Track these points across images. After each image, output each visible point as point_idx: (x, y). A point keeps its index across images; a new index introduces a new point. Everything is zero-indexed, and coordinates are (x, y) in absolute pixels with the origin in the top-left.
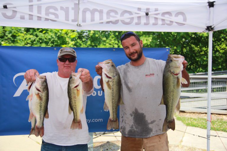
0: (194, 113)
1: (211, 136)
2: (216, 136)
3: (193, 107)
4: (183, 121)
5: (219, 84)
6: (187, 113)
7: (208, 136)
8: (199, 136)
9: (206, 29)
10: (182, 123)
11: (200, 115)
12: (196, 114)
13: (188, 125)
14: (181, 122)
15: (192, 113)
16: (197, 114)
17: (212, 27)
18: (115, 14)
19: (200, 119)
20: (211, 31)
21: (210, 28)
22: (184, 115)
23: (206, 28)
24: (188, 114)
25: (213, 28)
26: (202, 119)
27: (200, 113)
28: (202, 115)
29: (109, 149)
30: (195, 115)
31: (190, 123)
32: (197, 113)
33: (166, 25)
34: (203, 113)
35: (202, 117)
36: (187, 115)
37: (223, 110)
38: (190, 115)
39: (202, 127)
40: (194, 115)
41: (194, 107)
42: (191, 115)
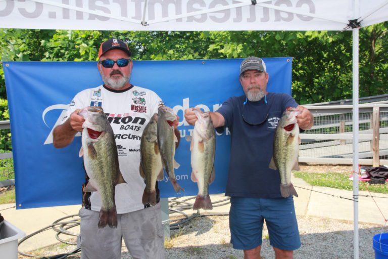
0: (321, 165)
1: (359, 197)
2: (368, 196)
3: (318, 156)
4: (305, 179)
5: (362, 118)
6: (311, 165)
7: (356, 197)
8: (341, 197)
9: (349, 25)
10: (304, 182)
11: (331, 168)
12: (324, 166)
13: (313, 184)
14: (302, 179)
15: (318, 165)
16: (327, 167)
17: (358, 21)
18: (201, 6)
19: (330, 173)
20: (356, 27)
21: (354, 23)
22: (305, 168)
23: (349, 23)
24: (312, 168)
25: (359, 23)
26: (335, 174)
27: (330, 165)
28: (334, 168)
29: (193, 226)
30: (323, 168)
31: (317, 180)
32: (326, 165)
33: (282, 21)
34: (336, 164)
35: (334, 172)
36: (311, 170)
37: (367, 158)
38: (316, 170)
39: (337, 186)
40: (321, 169)
41: (321, 156)
42: (317, 168)
